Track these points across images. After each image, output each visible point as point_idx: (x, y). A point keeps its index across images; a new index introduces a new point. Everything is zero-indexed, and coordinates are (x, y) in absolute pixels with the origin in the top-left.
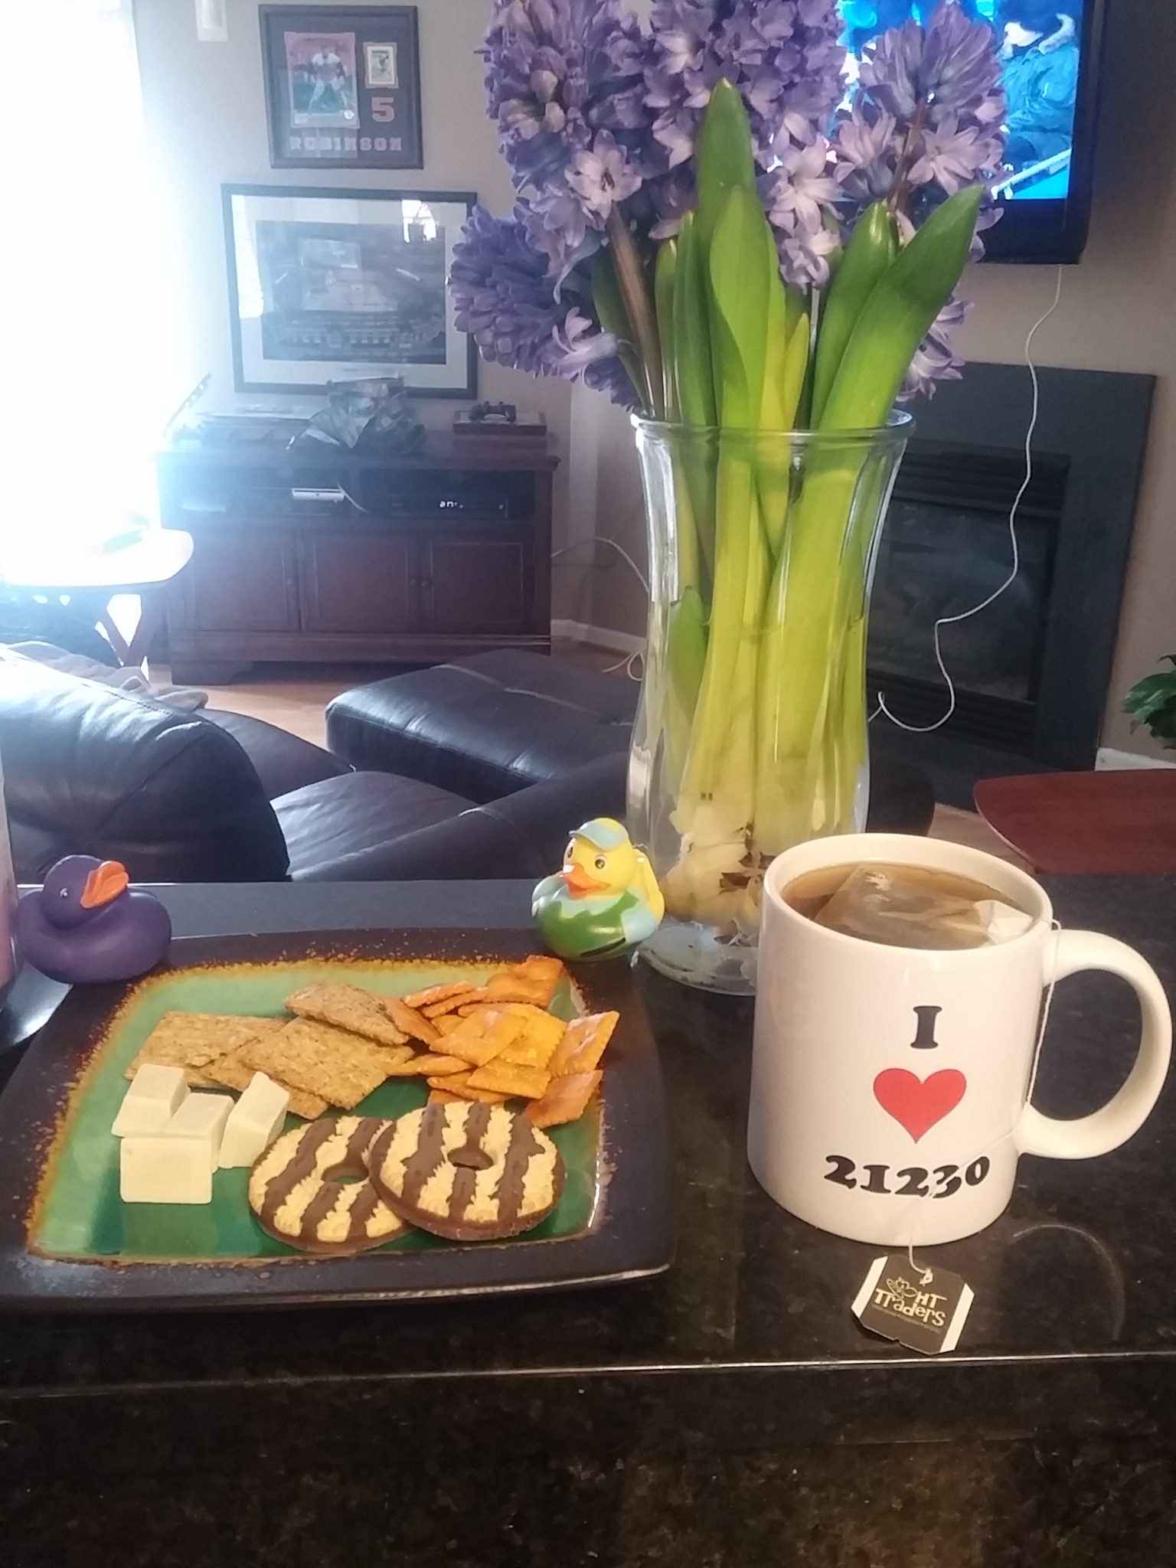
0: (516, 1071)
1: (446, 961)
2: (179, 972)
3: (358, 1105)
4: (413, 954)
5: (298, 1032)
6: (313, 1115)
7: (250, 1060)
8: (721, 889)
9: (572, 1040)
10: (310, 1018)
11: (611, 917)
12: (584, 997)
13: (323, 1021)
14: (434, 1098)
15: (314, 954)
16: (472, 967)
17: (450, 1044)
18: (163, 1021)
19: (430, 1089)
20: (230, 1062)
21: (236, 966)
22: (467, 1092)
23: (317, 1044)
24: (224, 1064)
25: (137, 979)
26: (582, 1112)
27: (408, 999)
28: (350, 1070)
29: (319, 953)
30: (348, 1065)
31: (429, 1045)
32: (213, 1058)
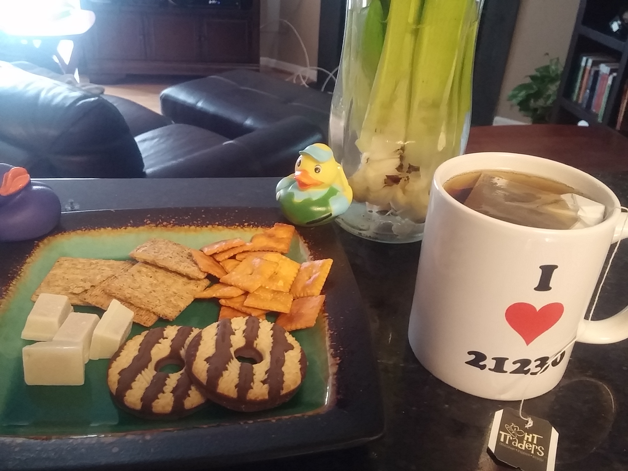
0: (272, 295)
1: (227, 226)
2: (67, 233)
3: (177, 318)
4: (208, 222)
5: (139, 272)
6: (149, 324)
7: (110, 290)
8: (385, 185)
9: (305, 276)
10: (146, 263)
11: (324, 202)
12: (310, 248)
13: (154, 265)
14: (224, 312)
15: (149, 222)
16: (242, 230)
17: (232, 279)
18: (57, 264)
19: (220, 306)
20: (97, 291)
21: (102, 229)
22: (244, 309)
23: (151, 279)
24: (93, 293)
25: (41, 238)
26: (315, 323)
27: (206, 250)
28: (172, 296)
29: (152, 221)
30: (170, 292)
31: (219, 279)
32: (87, 288)
